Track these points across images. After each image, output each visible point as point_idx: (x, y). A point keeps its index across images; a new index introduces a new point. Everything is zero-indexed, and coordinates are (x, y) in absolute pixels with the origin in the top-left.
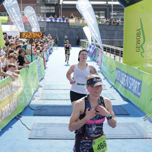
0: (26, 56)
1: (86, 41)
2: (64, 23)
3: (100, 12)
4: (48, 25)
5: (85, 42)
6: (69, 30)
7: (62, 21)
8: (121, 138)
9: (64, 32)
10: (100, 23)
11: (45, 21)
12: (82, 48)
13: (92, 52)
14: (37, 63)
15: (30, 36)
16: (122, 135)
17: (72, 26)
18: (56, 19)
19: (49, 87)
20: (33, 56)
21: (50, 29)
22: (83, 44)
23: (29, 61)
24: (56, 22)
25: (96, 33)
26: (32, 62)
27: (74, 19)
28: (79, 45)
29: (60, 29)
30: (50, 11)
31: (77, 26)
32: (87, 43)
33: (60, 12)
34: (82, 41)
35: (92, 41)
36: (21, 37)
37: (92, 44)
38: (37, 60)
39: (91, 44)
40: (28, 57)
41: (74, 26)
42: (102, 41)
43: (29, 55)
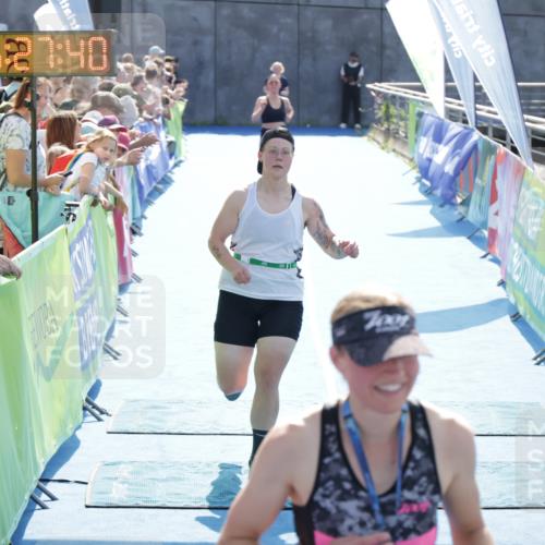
1: (409, 94)
5: (403, 102)
9: (256, 31)
13: (449, 168)
14: (71, 249)
15: (22, 61)
19: (151, 413)
20: (41, 195)
22: (388, 117)
23: (17, 232)
25: (479, 40)
26: (35, 238)
28: (358, 118)
32: (413, 110)
34: (378, 93)
35: (451, 92)
37: (453, 115)
39: (441, 113)
40: (10, 201)
42: (525, 95)
43: (19, 189)
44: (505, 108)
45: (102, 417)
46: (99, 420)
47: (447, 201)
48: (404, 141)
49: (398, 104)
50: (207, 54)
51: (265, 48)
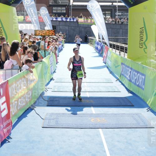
0: (40, 51)
1: (94, 38)
2: (73, 22)
3: (106, 12)
4: (60, 23)
5: (93, 40)
6: (78, 29)
7: (72, 20)
8: (126, 127)
9: (74, 30)
10: (106, 22)
11: (56, 20)
12: (90, 44)
13: (100, 49)
15: (43, 34)
16: (127, 125)
17: (81, 24)
18: (67, 19)
19: (60, 80)
20: (46, 51)
21: (61, 27)
22: (91, 41)
24: (66, 21)
25: (103, 31)
26: (45, 57)
27: (83, 18)
28: (87, 42)
29: (70, 27)
30: (61, 11)
31: (86, 25)
33: (70, 12)
34: (91, 39)
35: (99, 38)
36: (35, 35)
37: (99, 41)
38: (50, 55)
39: (98, 41)
40: (42, 52)
41: (83, 25)
42: (109, 39)
44: (106, 41)
45: (54, 80)
47: (99, 53)
48: (93, 45)
50: (67, 33)
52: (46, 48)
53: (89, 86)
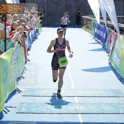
1: (92, 19)
9: (57, 4)
12: (85, 29)
15: (3, 10)
19: (32, 91)
20: (7, 41)
23: (1, 50)
25: (109, 6)
26: (5, 51)
32: (93, 22)
34: (85, 18)
37: (101, 23)
38: (14, 48)
39: (99, 23)
43: (2, 40)
44: (114, 22)
45: (20, 92)
46: (20, 93)
48: (91, 29)
49: (89, 21)
50: (46, 9)
51: (59, 8)
52: (8, 36)
53: (83, 104)
